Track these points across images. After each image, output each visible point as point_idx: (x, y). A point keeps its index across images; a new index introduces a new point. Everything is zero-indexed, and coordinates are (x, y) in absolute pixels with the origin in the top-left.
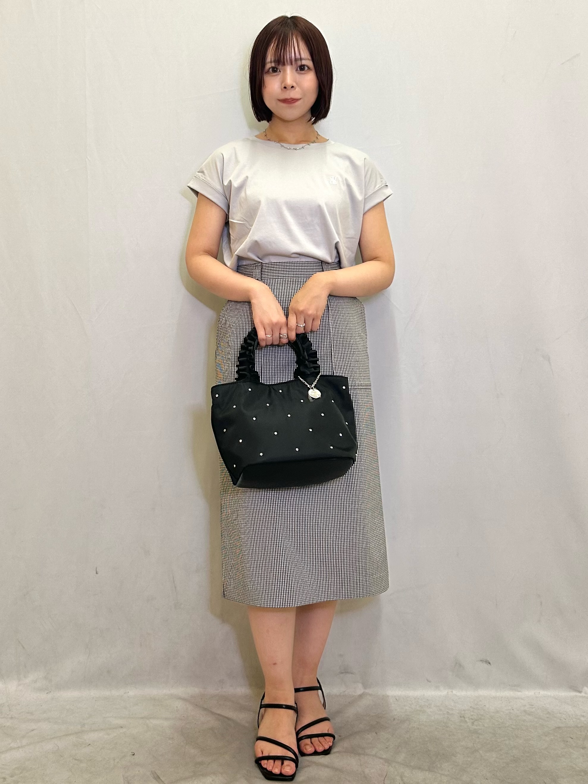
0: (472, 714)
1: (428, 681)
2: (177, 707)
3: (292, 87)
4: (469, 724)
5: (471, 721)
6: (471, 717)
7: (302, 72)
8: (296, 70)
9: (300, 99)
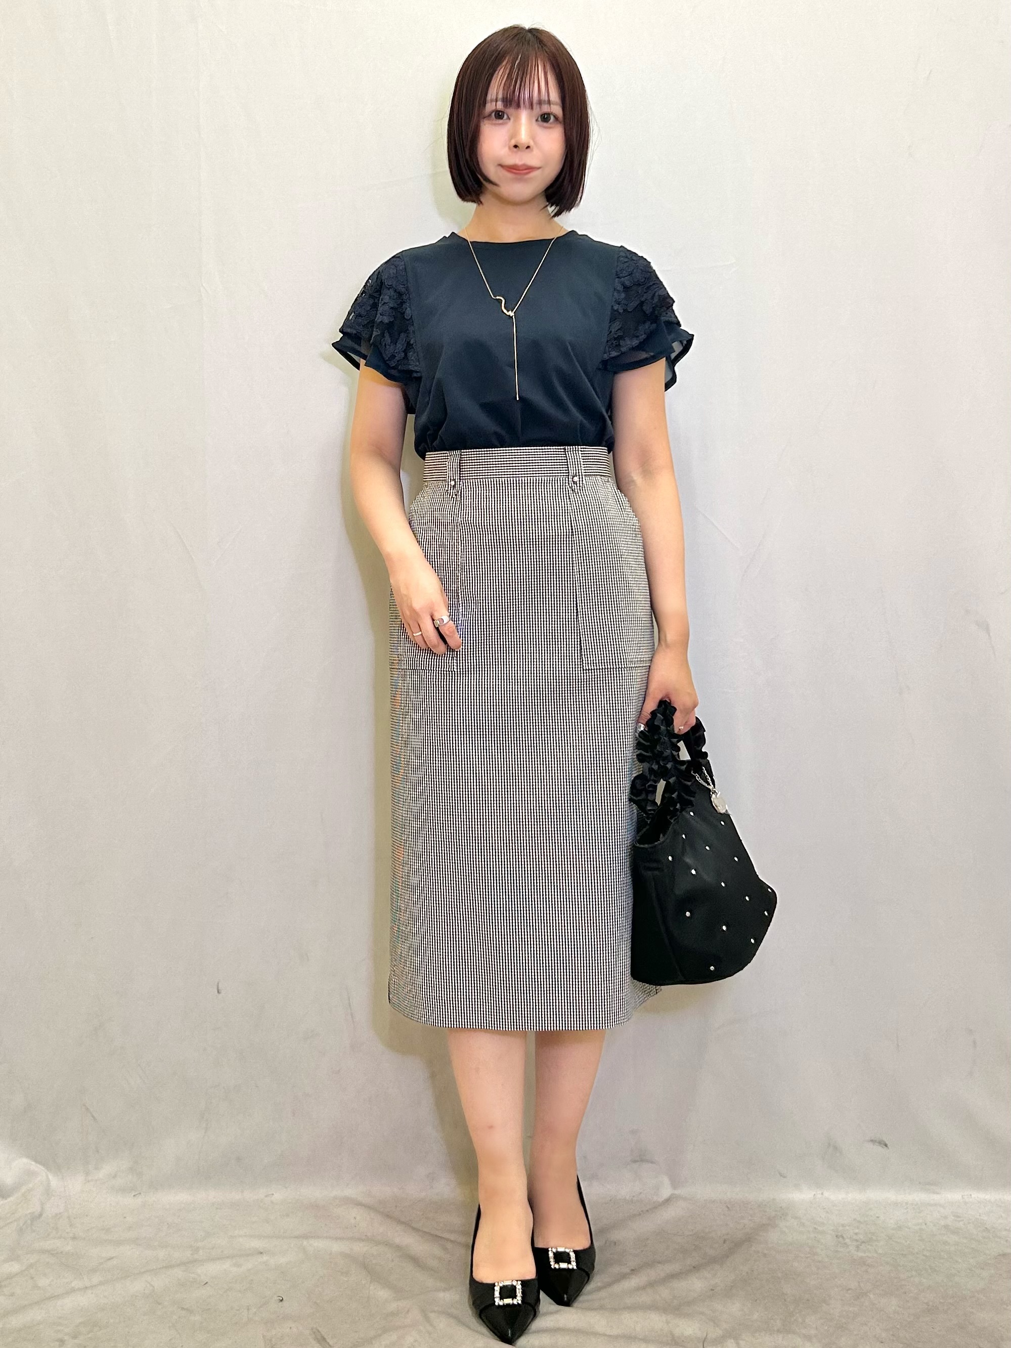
0: (857, 1231)
1: (781, 1175)
2: (355, 1218)
3: (528, 147)
4: (852, 1249)
5: (855, 1243)
6: (855, 1237)
7: (545, 124)
8: (537, 120)
9: (539, 168)
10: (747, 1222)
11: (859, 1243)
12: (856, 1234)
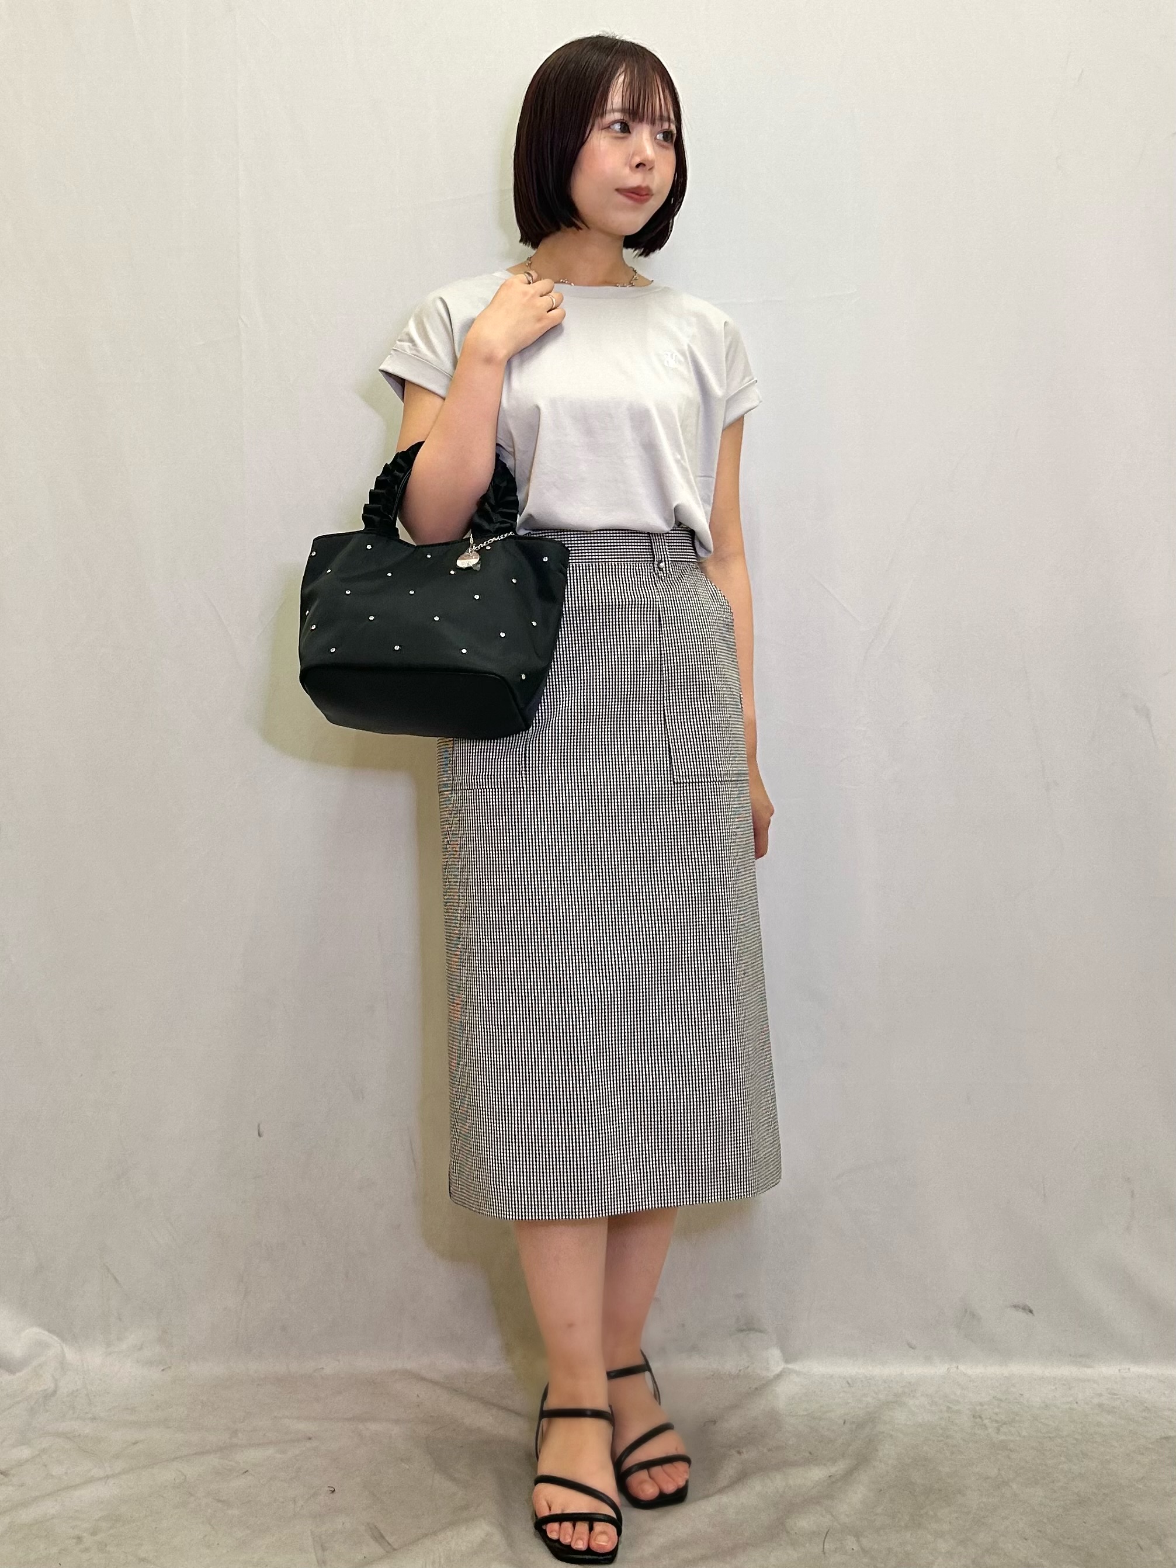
0: (997, 1410)
1: (911, 1346)
2: (418, 1397)
3: (652, 167)
4: (991, 1431)
5: (995, 1425)
6: (998, 1419)
7: (664, 143)
9: (656, 193)
10: (869, 1399)
11: (1000, 1424)
12: (997, 1414)
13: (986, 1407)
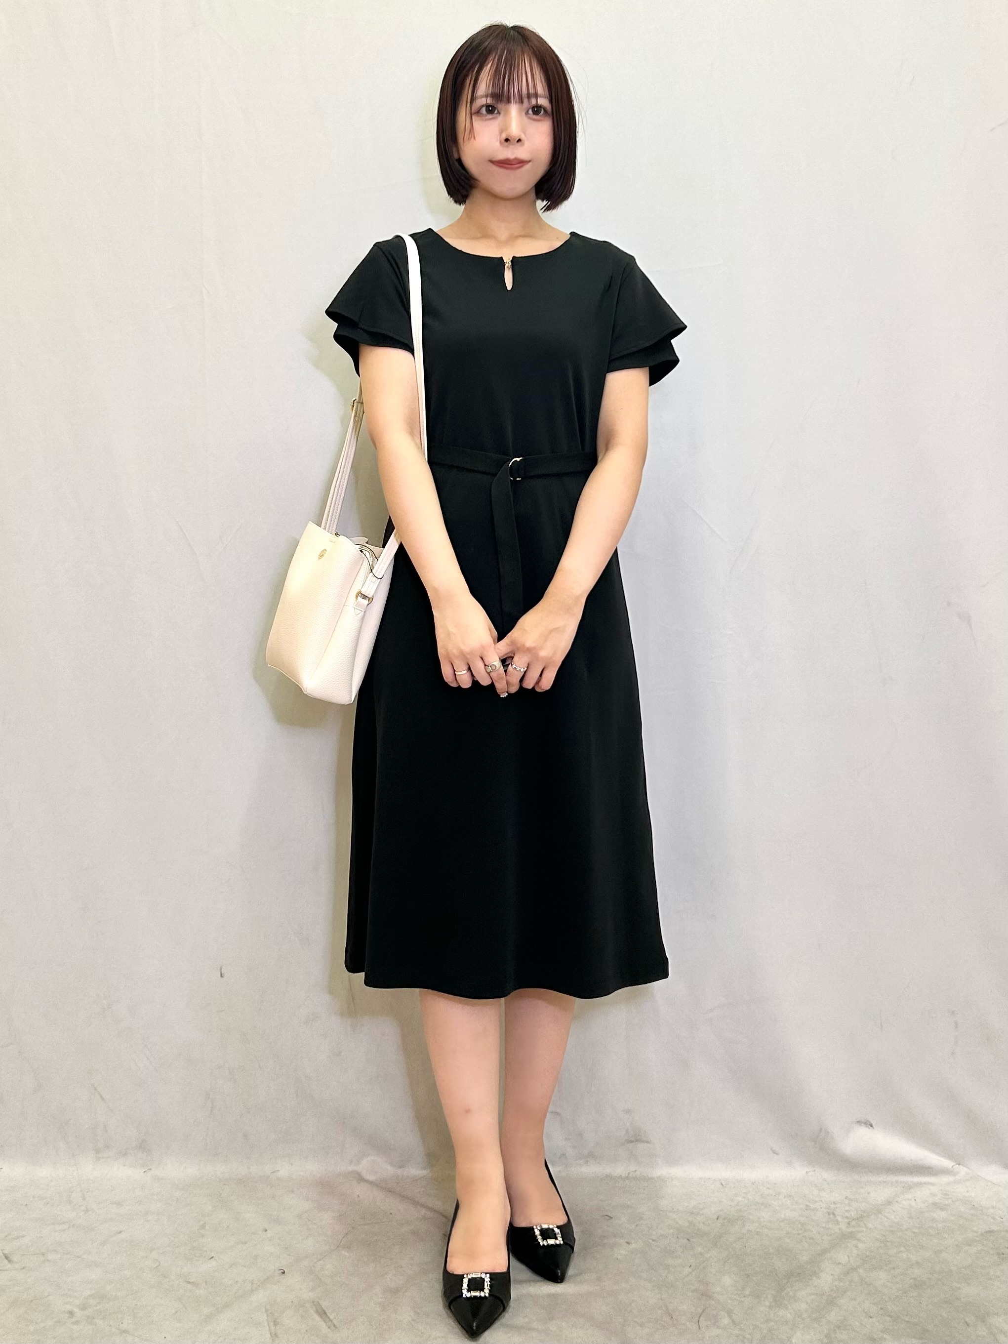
0: (847, 1208)
1: (774, 1153)
2: (358, 1196)
3: (519, 140)
4: (843, 1226)
5: (846, 1220)
6: (847, 1214)
7: (535, 117)
8: (527, 113)
9: (530, 161)
10: (740, 1199)
11: (849, 1220)
12: (847, 1211)
13: (838, 1205)
